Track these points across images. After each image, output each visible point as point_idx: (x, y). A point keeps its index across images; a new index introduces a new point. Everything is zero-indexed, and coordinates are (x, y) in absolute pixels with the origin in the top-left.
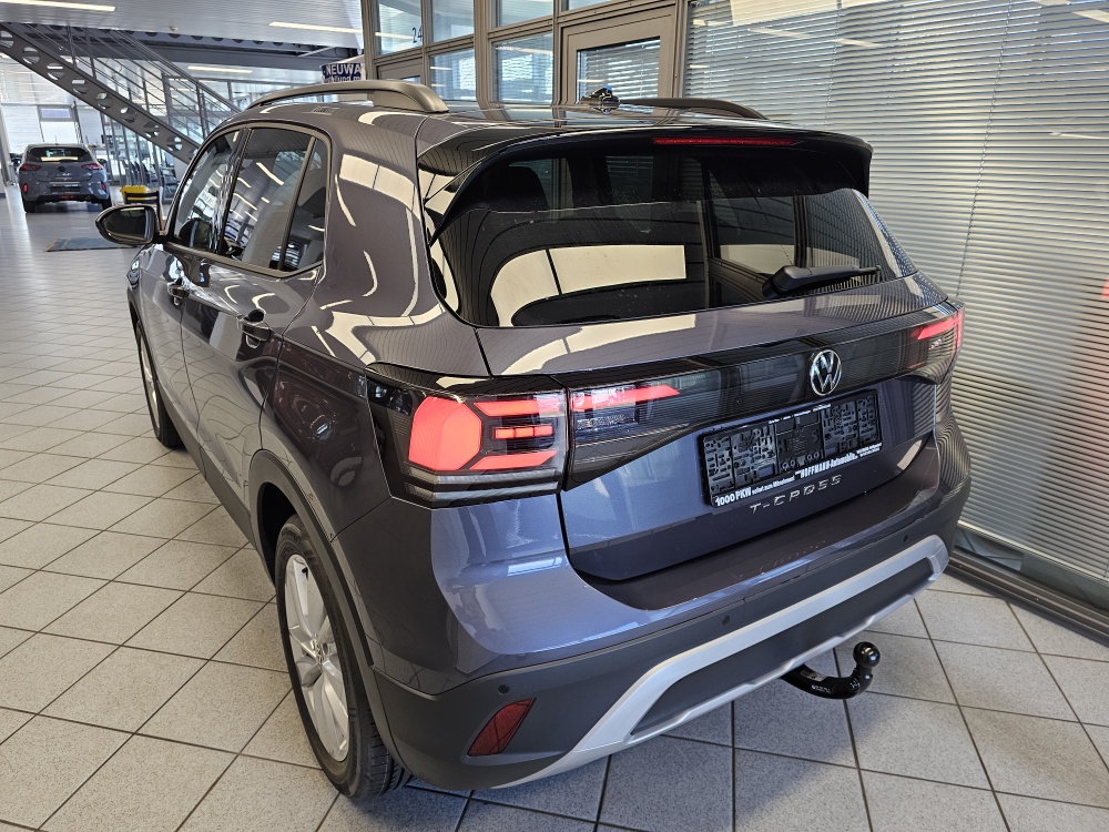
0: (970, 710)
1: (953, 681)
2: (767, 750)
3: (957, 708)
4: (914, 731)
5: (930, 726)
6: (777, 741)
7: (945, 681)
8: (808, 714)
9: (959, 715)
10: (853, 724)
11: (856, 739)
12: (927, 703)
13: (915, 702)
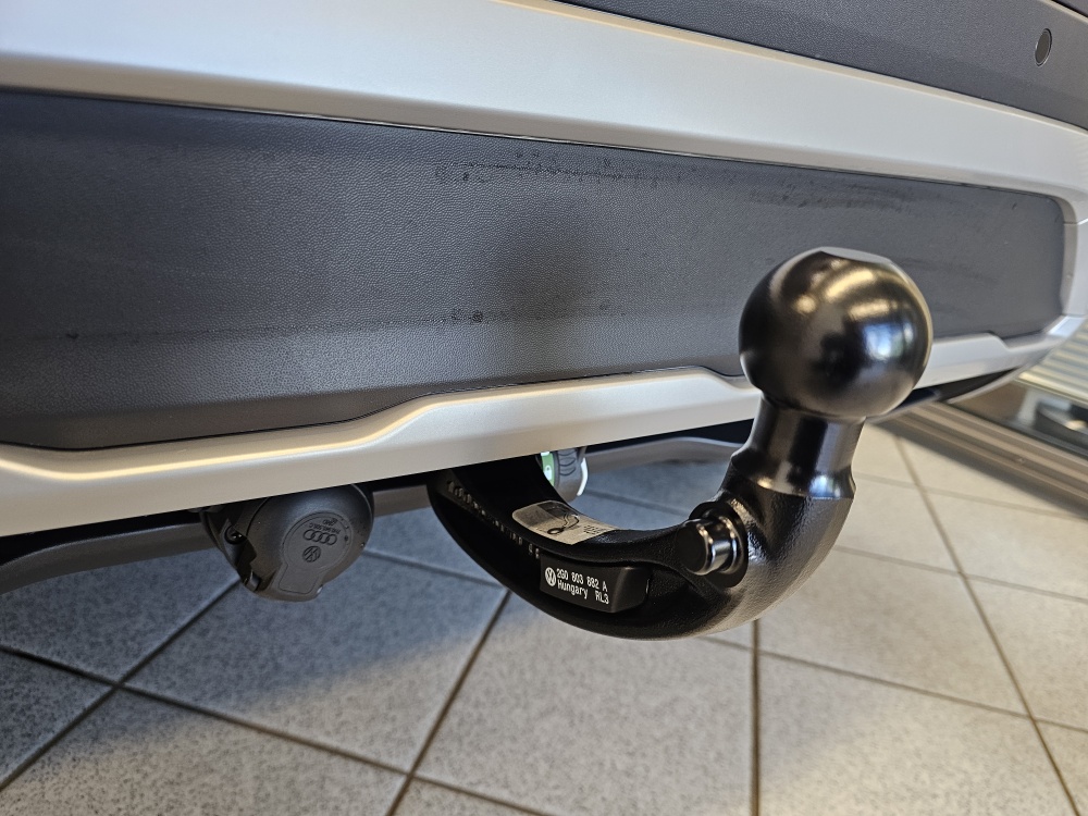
0: (1063, 734)
1: (1017, 662)
2: (504, 795)
3: (1027, 725)
4: (925, 776)
5: (966, 765)
6: (543, 767)
7: (996, 660)
8: (653, 703)
9: (1034, 742)
10: (765, 740)
11: (765, 784)
12: (958, 707)
13: (928, 702)
